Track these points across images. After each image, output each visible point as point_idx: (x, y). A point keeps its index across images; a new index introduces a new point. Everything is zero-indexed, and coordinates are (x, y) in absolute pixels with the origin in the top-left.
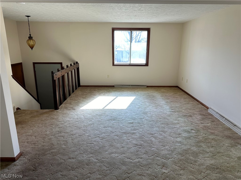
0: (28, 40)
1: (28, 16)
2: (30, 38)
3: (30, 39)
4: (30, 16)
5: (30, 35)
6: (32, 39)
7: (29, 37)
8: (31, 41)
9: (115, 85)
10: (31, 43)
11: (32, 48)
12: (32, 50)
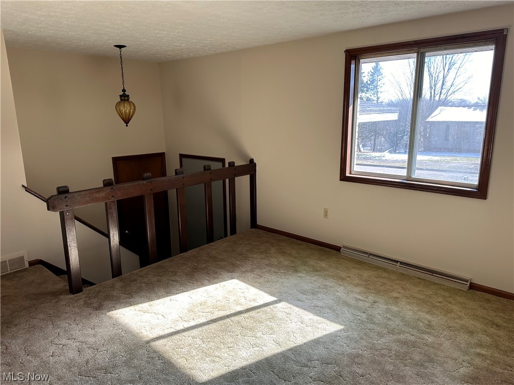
0: (118, 104)
1: (120, 47)
2: (124, 98)
3: (125, 100)
4: (125, 46)
5: (124, 91)
6: (128, 100)
7: (121, 96)
8: (125, 105)
9: (344, 247)
10: (126, 109)
11: (127, 121)
12: (127, 126)
